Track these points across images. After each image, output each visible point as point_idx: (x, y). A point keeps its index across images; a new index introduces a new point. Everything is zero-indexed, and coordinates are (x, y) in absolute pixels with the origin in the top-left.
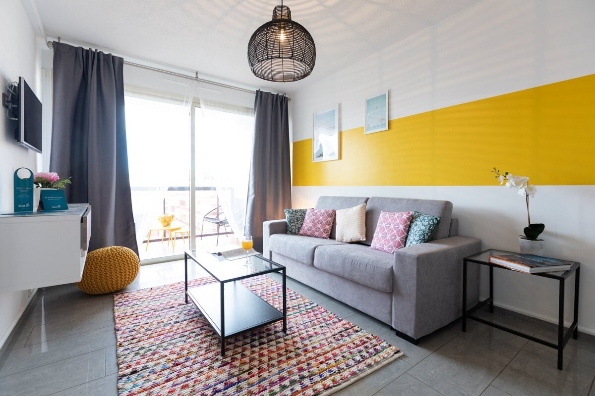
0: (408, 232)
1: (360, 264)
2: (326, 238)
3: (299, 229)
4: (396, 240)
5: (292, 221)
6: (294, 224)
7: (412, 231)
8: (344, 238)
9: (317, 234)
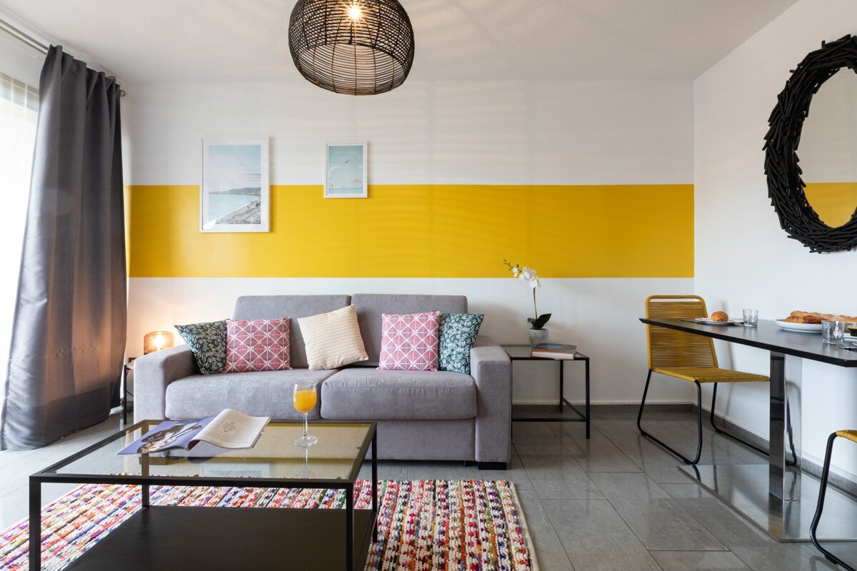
0: (439, 338)
1: (425, 391)
2: (286, 369)
3: (224, 361)
4: (427, 350)
5: (205, 348)
6: (211, 354)
7: (446, 336)
8: (328, 363)
9: (267, 364)
